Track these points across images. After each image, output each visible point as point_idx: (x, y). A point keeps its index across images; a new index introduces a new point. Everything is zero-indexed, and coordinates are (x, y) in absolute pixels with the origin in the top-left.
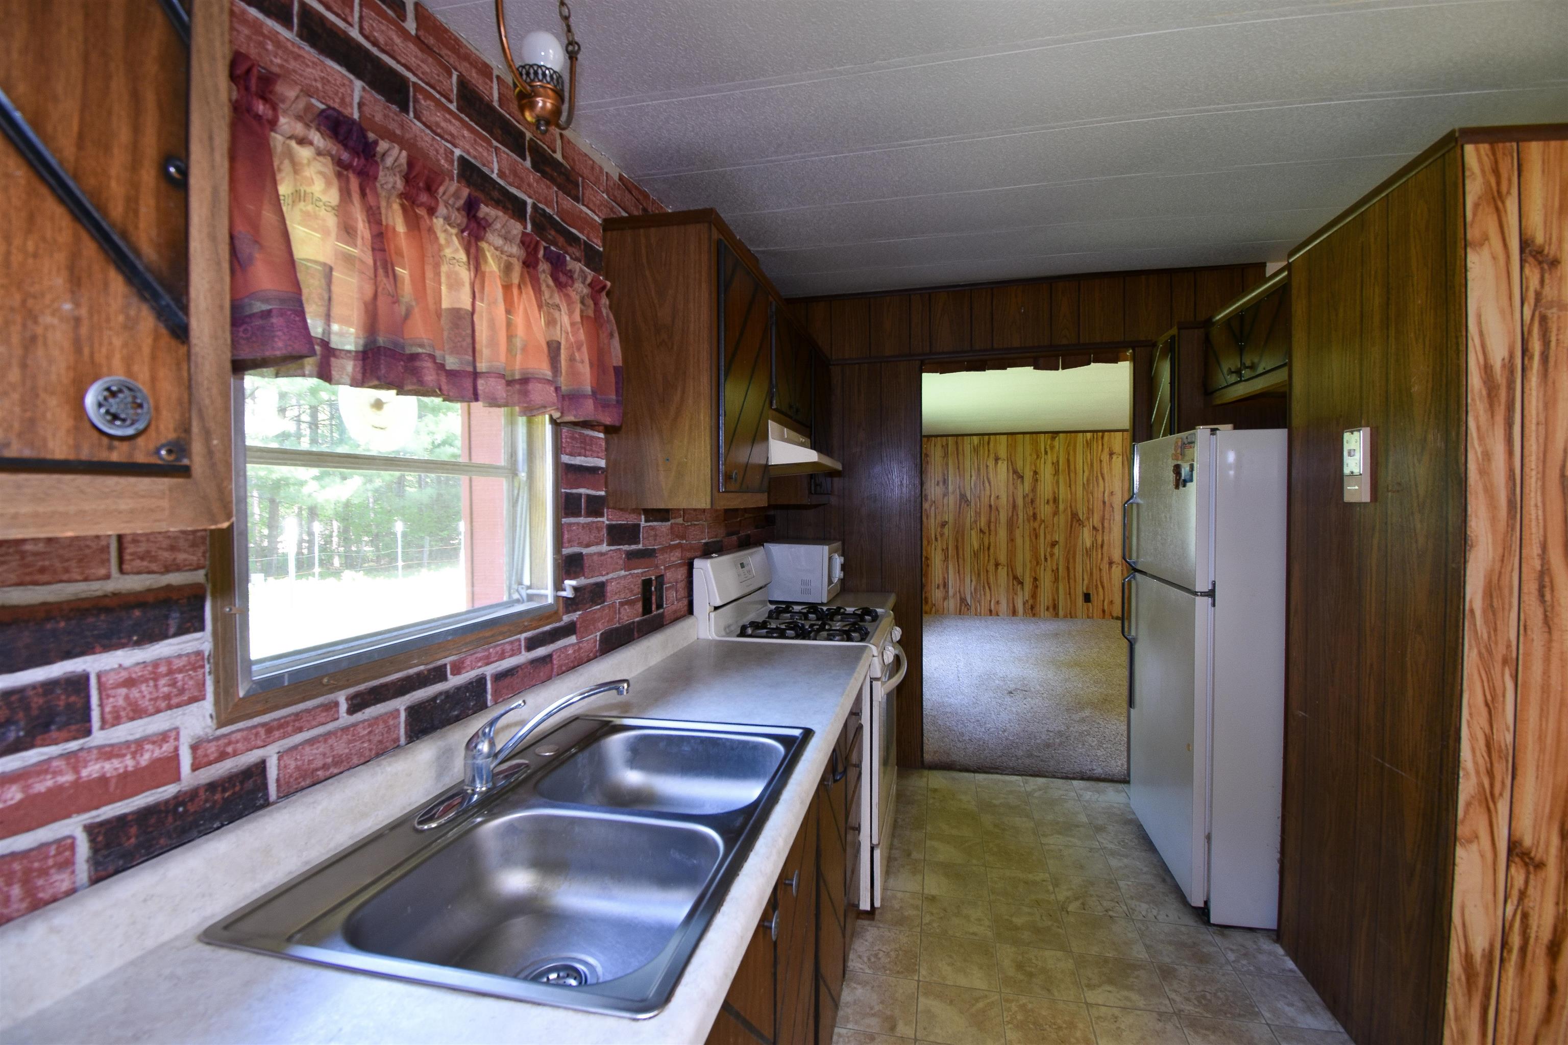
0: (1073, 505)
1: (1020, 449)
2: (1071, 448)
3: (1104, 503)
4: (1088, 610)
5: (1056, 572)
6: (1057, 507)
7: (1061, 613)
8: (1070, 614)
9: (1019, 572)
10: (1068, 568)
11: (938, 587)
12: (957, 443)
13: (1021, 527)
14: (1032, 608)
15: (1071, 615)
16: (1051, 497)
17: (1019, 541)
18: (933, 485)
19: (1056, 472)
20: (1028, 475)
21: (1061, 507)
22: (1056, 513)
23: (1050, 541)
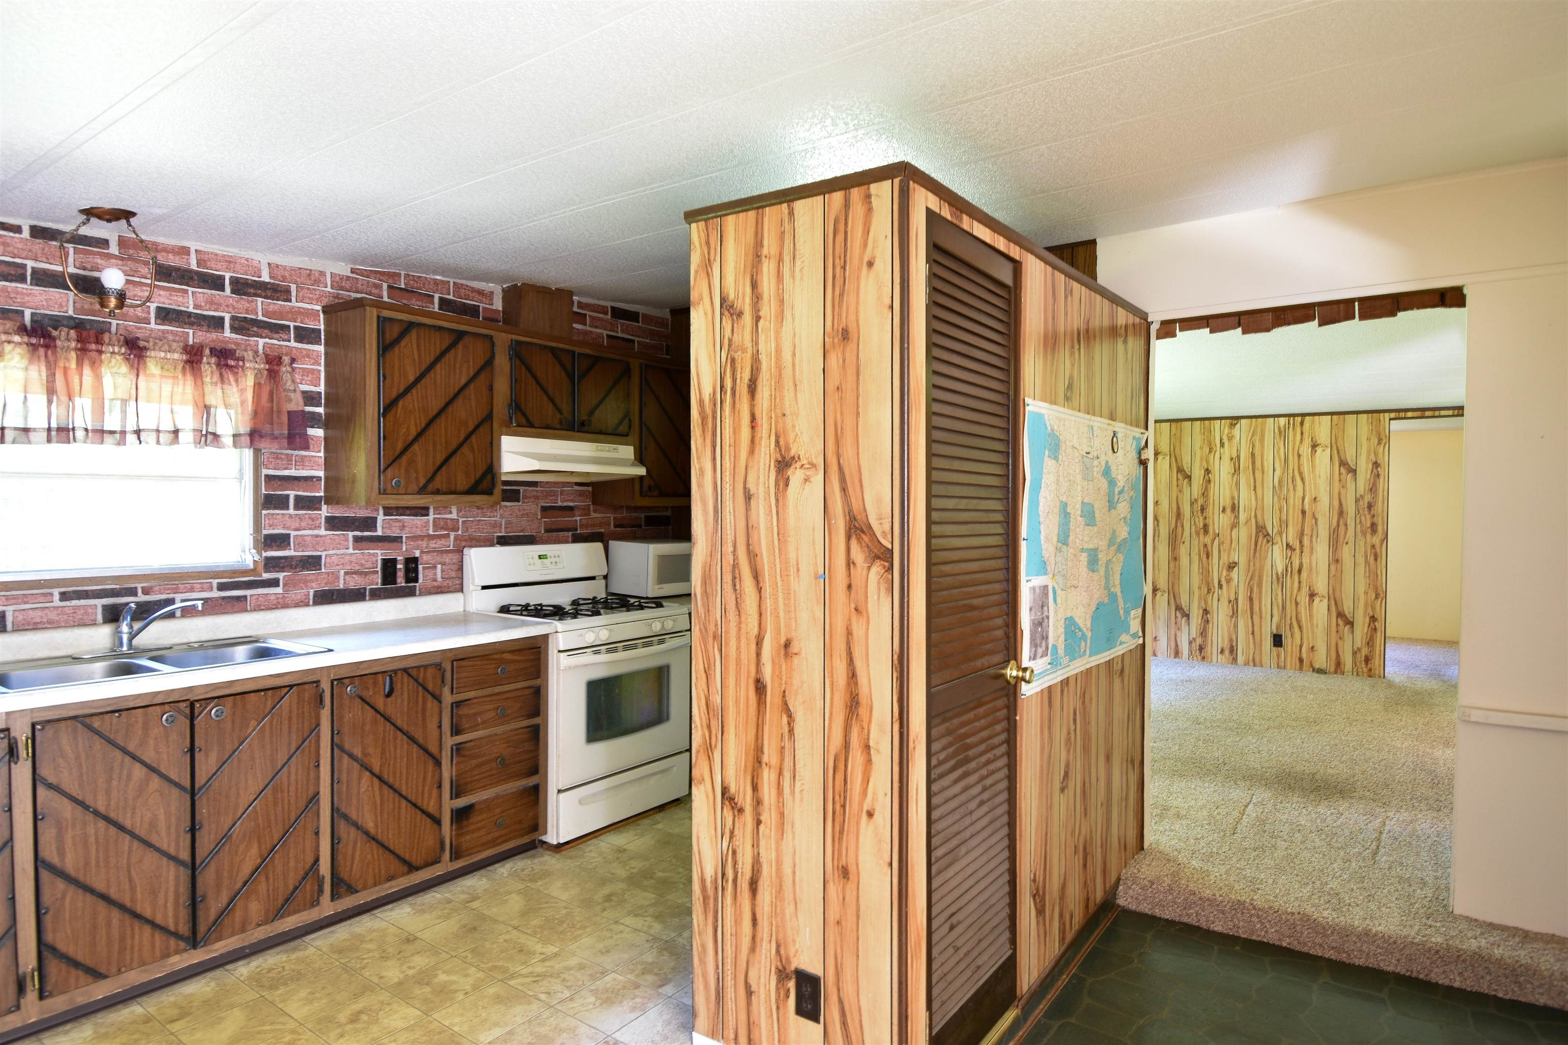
0: (1259, 514)
1: (1187, 440)
3: (1303, 512)
4: (1278, 656)
5: (1234, 603)
6: (1237, 517)
7: (1241, 659)
8: (1254, 660)
9: (1184, 601)
10: (1251, 599)
13: (1187, 543)
14: (1201, 649)
15: (1254, 662)
16: (1228, 504)
17: (1184, 561)
19: (1237, 470)
20: (1198, 475)
21: (1243, 517)
22: (1235, 525)
23: (1226, 562)
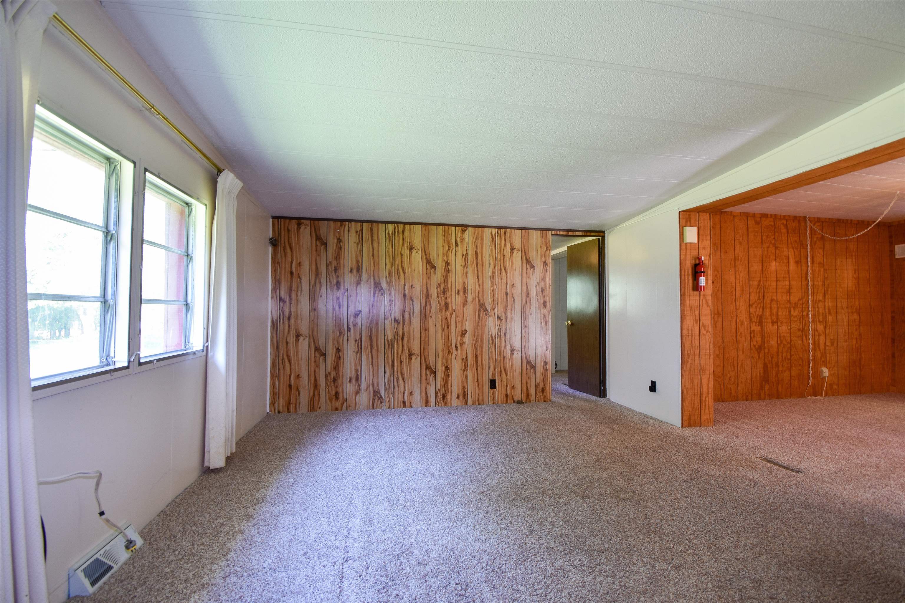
0: (481, 295)
1: (433, 240)
2: (479, 241)
3: (507, 294)
4: (493, 395)
5: (465, 360)
6: (467, 297)
7: (470, 401)
8: (478, 400)
9: (432, 361)
10: (476, 356)
11: (350, 381)
12: (371, 230)
13: (434, 317)
14: (444, 397)
15: (479, 402)
16: (461, 287)
17: (432, 331)
18: (346, 272)
19: (466, 264)
20: (440, 265)
21: (470, 297)
22: (465, 303)
23: (460, 330)
